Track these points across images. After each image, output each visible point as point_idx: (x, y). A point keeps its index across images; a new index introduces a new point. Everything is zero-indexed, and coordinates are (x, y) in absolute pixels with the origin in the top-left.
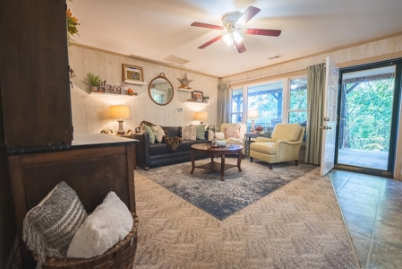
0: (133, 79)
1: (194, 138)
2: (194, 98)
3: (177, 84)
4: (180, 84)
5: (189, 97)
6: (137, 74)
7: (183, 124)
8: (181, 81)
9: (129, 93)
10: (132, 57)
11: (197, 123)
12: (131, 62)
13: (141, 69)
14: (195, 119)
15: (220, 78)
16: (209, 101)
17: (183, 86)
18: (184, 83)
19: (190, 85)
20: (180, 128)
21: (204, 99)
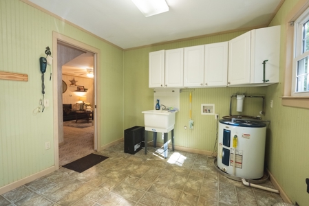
1: (78, 109)
2: (79, 90)
3: (68, 83)
4: (70, 83)
5: (76, 89)
7: (72, 103)
8: (71, 81)
11: (81, 102)
14: (79, 100)
16: (88, 91)
17: (73, 84)
18: (73, 82)
19: (76, 83)
20: (71, 105)
21: (85, 90)
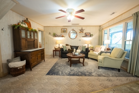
0: (64, 32)
2: (86, 35)
5: (84, 35)
6: (65, 31)
8: (80, 30)
9: (63, 36)
10: (64, 26)
12: (64, 28)
13: (67, 29)
15: (100, 26)
17: (81, 32)
19: (84, 31)
20: (78, 47)
21: (91, 36)
